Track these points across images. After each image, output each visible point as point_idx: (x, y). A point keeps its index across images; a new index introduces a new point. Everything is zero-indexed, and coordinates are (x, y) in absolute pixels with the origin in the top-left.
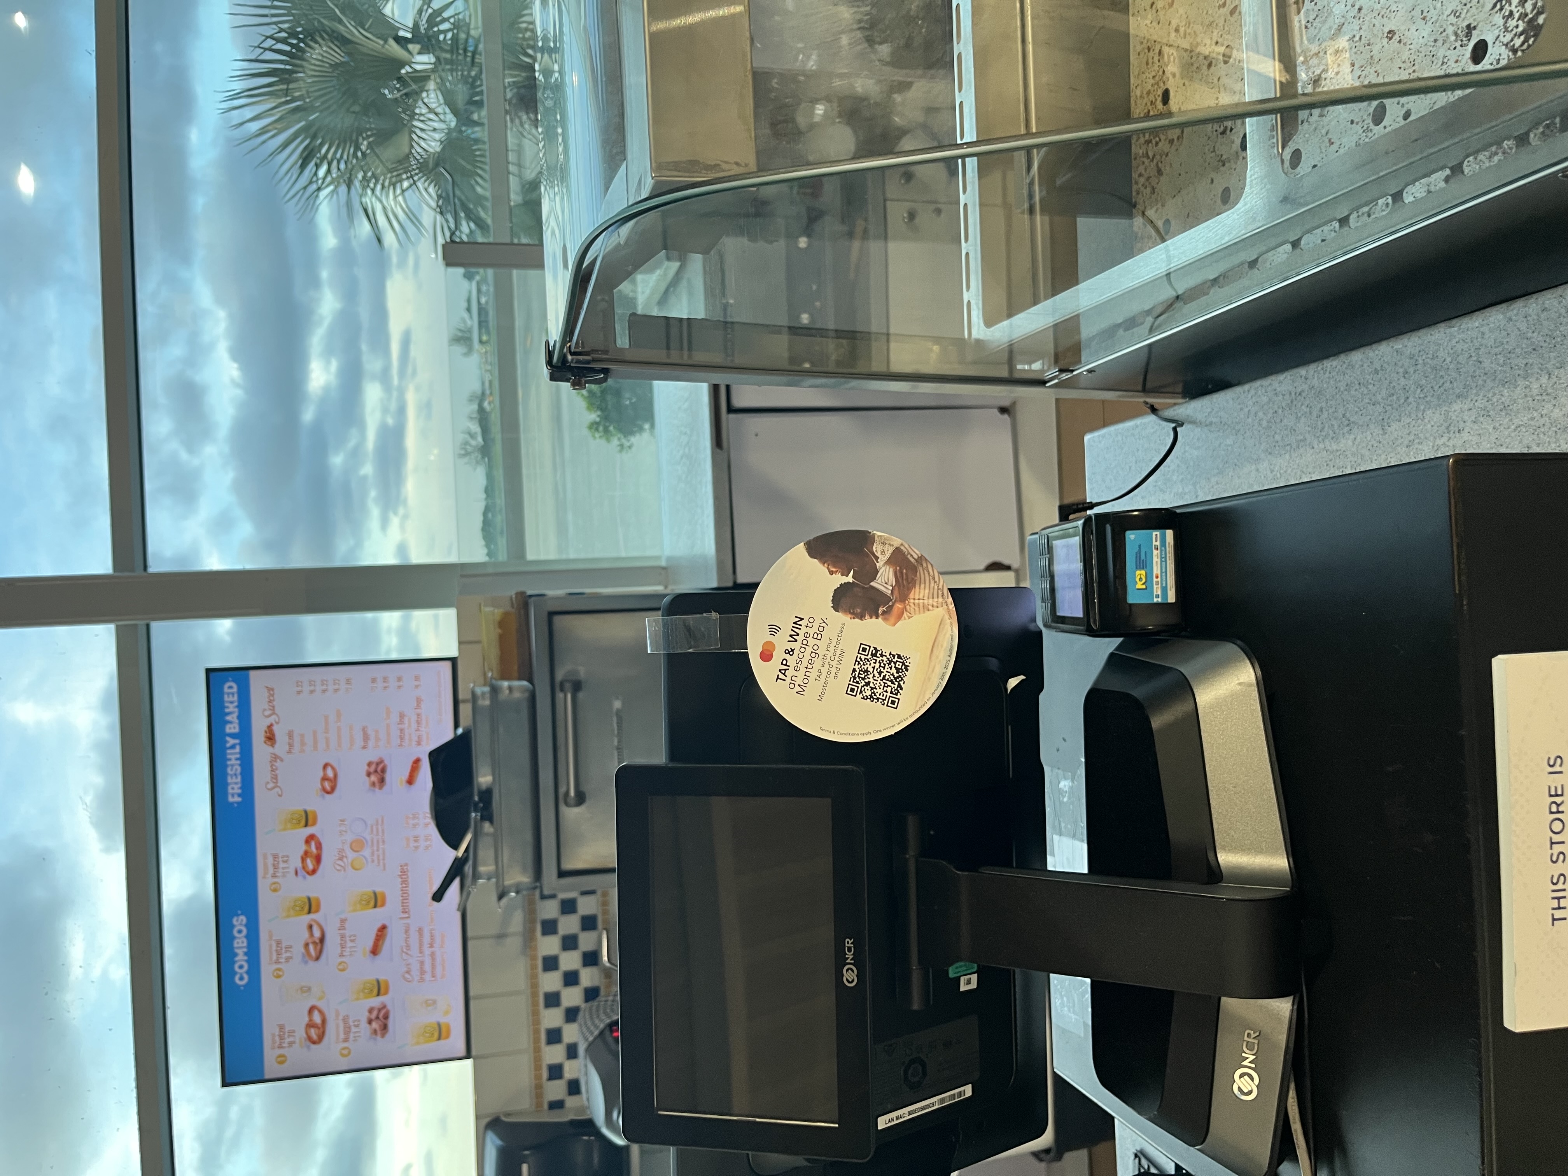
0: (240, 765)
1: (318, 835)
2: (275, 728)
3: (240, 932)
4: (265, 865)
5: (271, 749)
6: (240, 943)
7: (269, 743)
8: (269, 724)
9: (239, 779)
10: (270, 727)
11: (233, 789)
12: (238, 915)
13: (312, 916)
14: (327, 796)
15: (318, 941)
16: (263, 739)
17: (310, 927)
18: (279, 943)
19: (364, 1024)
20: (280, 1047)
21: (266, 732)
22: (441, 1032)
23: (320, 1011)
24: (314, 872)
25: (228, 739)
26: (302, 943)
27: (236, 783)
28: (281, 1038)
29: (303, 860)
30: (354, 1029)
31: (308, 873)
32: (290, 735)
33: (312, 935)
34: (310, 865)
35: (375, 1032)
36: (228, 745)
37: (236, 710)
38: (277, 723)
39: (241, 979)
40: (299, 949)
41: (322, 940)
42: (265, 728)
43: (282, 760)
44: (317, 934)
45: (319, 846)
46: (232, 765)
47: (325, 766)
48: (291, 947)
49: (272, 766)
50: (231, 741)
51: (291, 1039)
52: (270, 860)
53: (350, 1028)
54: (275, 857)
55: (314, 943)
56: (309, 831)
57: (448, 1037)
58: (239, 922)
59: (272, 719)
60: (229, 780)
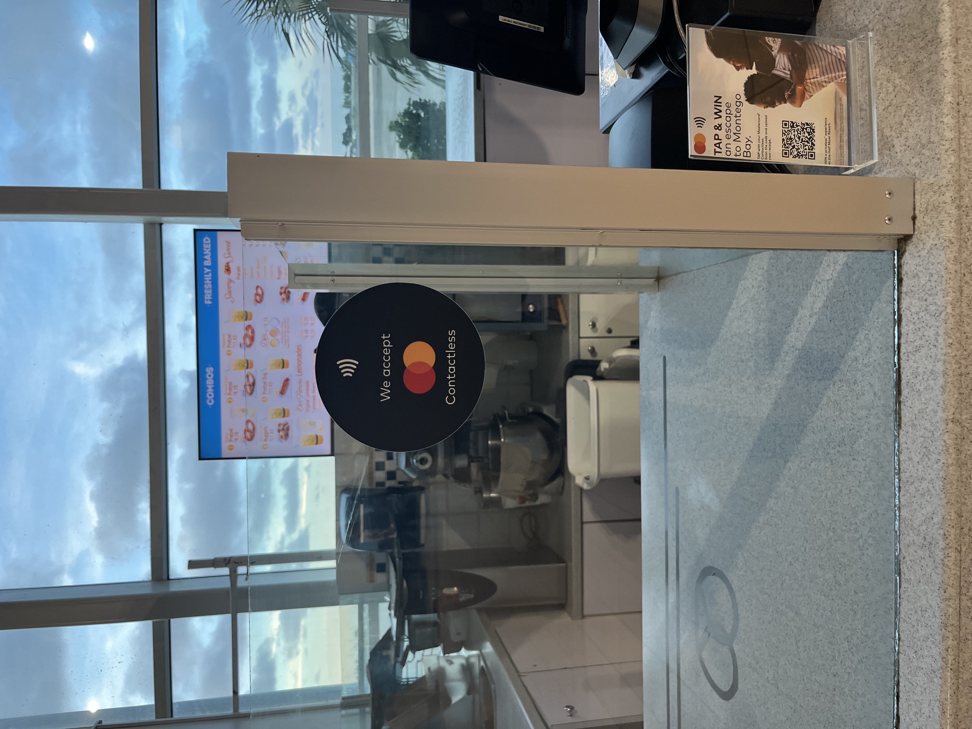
0: (212, 284)
1: (252, 325)
2: (231, 265)
3: (210, 376)
4: (224, 340)
5: (228, 276)
6: (210, 382)
7: (227, 273)
8: (227, 262)
9: (211, 292)
10: (228, 264)
11: (207, 296)
12: (209, 367)
13: (248, 370)
14: (258, 304)
15: (251, 384)
16: (224, 270)
17: (248, 376)
18: (230, 383)
19: (276, 432)
20: (230, 441)
21: (226, 266)
22: (317, 440)
23: (252, 423)
24: (250, 346)
25: (205, 269)
26: (244, 384)
27: (209, 294)
28: (231, 436)
29: (244, 339)
30: (270, 435)
31: (247, 346)
32: (239, 269)
33: (248, 380)
34: (248, 341)
35: (282, 437)
36: (205, 272)
37: (210, 253)
38: (232, 262)
39: (210, 403)
40: (241, 388)
41: (254, 384)
42: (225, 264)
43: (234, 282)
44: (251, 380)
45: (253, 332)
46: (207, 284)
47: (257, 287)
48: (237, 386)
49: (228, 285)
50: (207, 270)
51: (236, 437)
52: (226, 338)
53: (268, 434)
54: (229, 336)
55: (250, 385)
56: (248, 323)
57: (321, 443)
58: (210, 370)
59: (229, 260)
60: (206, 291)
